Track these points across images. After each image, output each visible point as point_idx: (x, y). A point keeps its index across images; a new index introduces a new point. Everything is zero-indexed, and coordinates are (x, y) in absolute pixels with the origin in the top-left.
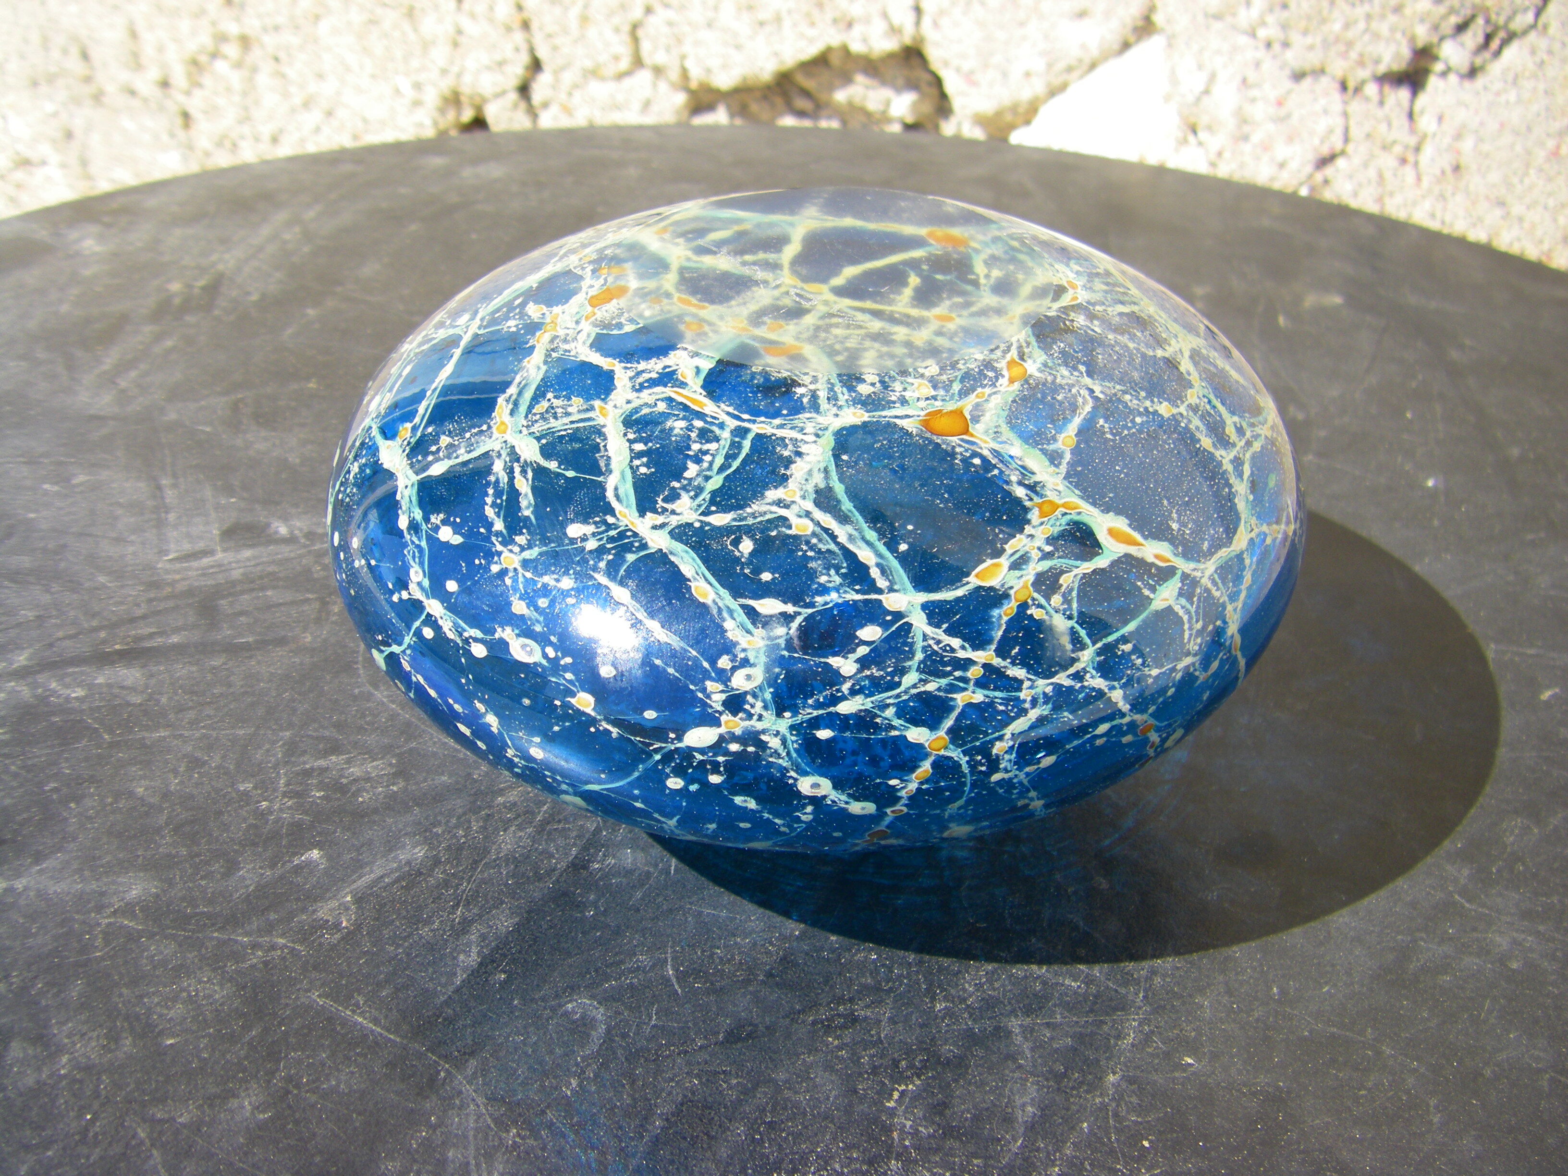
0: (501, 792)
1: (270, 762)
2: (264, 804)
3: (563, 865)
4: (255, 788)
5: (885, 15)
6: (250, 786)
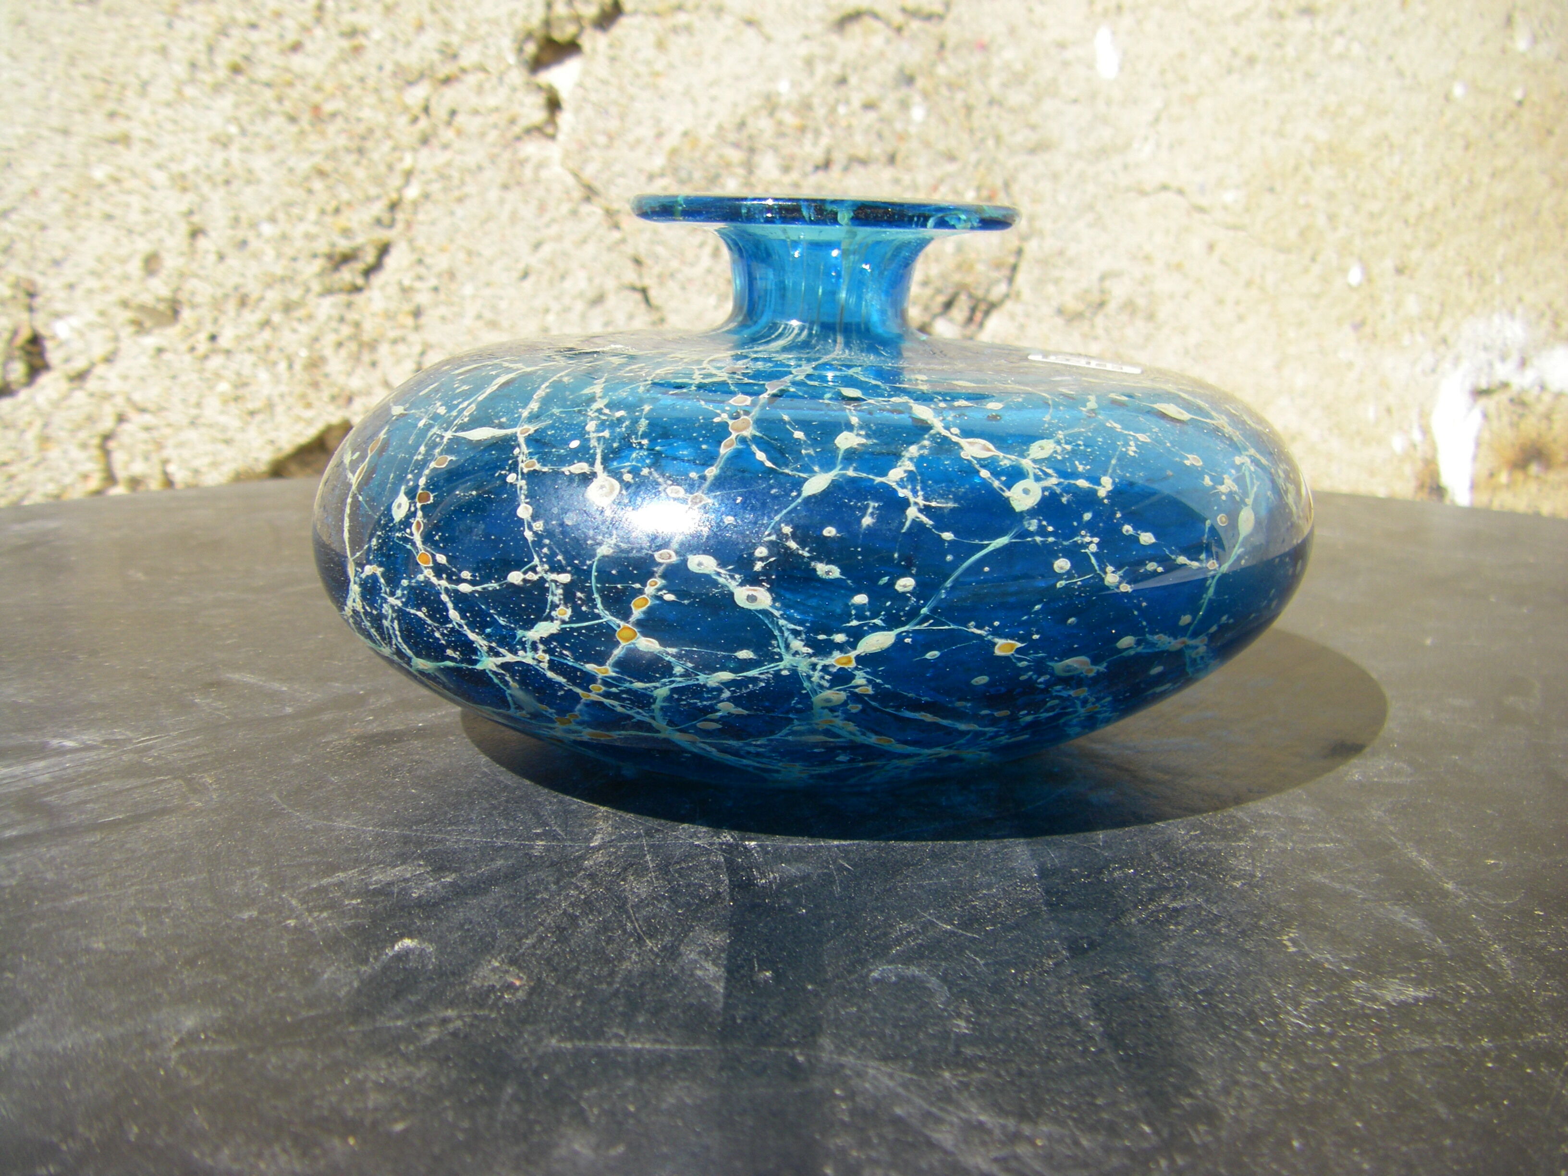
1: (258, 892)
2: (291, 923)
3: (723, 888)
4: (262, 913)
5: (387, 383)
6: (255, 914)
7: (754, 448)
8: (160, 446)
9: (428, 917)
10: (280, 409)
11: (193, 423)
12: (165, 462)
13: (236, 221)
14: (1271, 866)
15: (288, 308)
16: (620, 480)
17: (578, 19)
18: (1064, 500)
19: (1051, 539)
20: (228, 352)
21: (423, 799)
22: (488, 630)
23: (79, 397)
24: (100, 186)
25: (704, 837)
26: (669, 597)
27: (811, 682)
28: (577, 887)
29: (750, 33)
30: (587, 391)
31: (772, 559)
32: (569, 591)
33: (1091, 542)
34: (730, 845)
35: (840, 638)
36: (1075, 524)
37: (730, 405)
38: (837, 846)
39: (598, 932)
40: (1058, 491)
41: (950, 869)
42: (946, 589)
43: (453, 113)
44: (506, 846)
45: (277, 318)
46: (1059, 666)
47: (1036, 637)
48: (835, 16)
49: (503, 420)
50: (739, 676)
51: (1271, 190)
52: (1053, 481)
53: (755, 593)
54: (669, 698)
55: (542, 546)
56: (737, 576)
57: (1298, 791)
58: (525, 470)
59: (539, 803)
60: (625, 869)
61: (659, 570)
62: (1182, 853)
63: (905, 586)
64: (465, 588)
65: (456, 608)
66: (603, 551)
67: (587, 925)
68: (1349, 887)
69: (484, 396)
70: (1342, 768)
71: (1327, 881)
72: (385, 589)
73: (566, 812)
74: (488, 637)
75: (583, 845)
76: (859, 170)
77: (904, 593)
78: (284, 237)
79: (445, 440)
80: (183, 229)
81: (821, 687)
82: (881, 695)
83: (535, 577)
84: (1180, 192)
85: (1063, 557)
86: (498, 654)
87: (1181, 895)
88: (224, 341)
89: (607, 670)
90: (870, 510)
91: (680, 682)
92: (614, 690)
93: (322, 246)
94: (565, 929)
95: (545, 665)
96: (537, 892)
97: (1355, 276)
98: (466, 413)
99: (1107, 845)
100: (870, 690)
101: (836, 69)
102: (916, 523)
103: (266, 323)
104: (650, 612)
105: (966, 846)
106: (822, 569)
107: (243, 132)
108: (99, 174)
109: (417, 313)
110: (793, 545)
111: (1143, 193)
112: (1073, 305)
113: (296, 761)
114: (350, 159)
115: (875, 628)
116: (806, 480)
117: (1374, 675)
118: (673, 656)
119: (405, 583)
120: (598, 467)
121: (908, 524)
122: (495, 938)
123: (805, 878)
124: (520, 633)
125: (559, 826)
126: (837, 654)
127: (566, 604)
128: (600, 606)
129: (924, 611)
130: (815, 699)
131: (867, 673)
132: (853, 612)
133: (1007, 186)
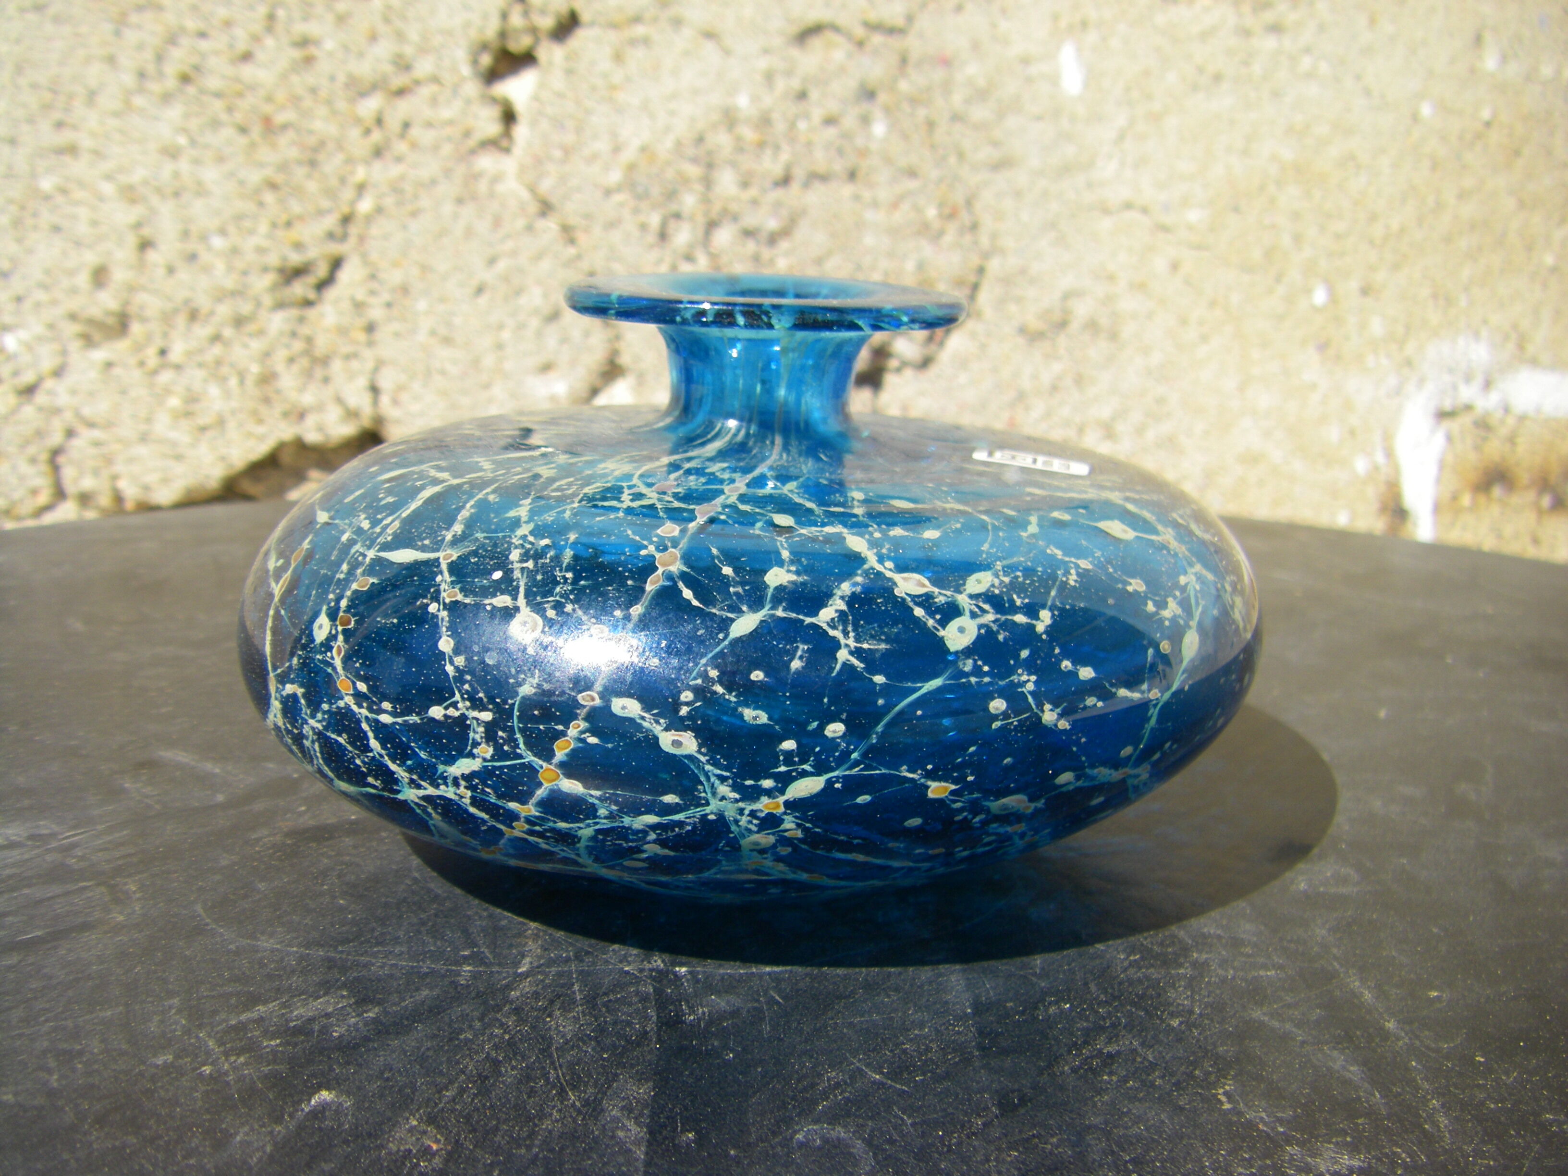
0: (509, 987)
1: (175, 1030)
2: (207, 1069)
3: (651, 1027)
4: (177, 1057)
5: (339, 400)
6: (170, 1058)
7: (681, 585)
8: (109, 460)
9: (348, 1063)
10: (231, 425)
11: (144, 438)
12: (115, 478)
13: (186, 234)
14: (1211, 999)
15: (239, 322)
16: (544, 616)
17: (534, 31)
18: (1001, 637)
19: (987, 679)
20: (178, 367)
21: (350, 913)
22: (409, 762)
23: (28, 411)
24: (47, 198)
25: (634, 962)
26: (593, 740)
27: (739, 826)
28: (502, 1025)
29: (709, 46)
30: (512, 514)
31: (698, 704)
32: (491, 730)
33: (1029, 681)
34: (660, 972)
35: (767, 783)
36: (1012, 662)
37: (658, 536)
38: (769, 974)
39: (520, 1082)
40: (995, 628)
41: (882, 1002)
42: (877, 733)
43: (406, 125)
44: (433, 972)
45: (228, 332)
46: (995, 805)
47: (970, 778)
48: (795, 29)
49: (427, 542)
50: (665, 819)
51: (1236, 210)
52: (990, 617)
53: (680, 739)
54: (593, 838)
55: (464, 682)
56: (662, 721)
57: (1241, 904)
58: (447, 601)
59: (469, 918)
60: (552, 1002)
61: (583, 713)
62: (1120, 983)
63: (834, 732)
64: (385, 719)
65: (376, 738)
66: (526, 690)
67: (510, 1074)
68: (1288, 1026)
69: (408, 512)
70: (1289, 875)
71: (1266, 1019)
72: (306, 711)
73: (496, 929)
74: (410, 770)
75: (511, 971)
76: (818, 186)
77: (834, 739)
78: (235, 251)
79: (368, 560)
80: (132, 240)
81: (749, 831)
82: (810, 838)
83: (457, 714)
84: (1145, 210)
85: (999, 697)
86: (419, 787)
87: (1117, 1036)
88: (176, 354)
89: (530, 809)
90: (799, 653)
91: (605, 824)
92: (537, 828)
93: (273, 259)
94: (487, 1078)
95: (467, 801)
96: (462, 1031)
97: (1320, 296)
98: (389, 531)
99: (1045, 974)
100: (799, 834)
101: (796, 84)
102: (847, 667)
103: (216, 338)
104: (574, 754)
105: (900, 974)
106: (748, 713)
107: (193, 142)
108: (47, 184)
109: (370, 328)
110: (719, 689)
111: (1106, 211)
112: (1034, 324)
113: (224, 862)
114: (300, 172)
115: (804, 774)
116: (732, 620)
117: (1326, 757)
118: (597, 798)
119: (325, 706)
120: (521, 601)
121: (838, 667)
122: (414, 1090)
123: (735, 1013)
124: (441, 768)
125: (488, 947)
126: (765, 800)
127: (487, 742)
128: (522, 746)
129: (855, 756)
130: (743, 842)
131: (796, 817)
132: (781, 758)
133: (969, 203)
